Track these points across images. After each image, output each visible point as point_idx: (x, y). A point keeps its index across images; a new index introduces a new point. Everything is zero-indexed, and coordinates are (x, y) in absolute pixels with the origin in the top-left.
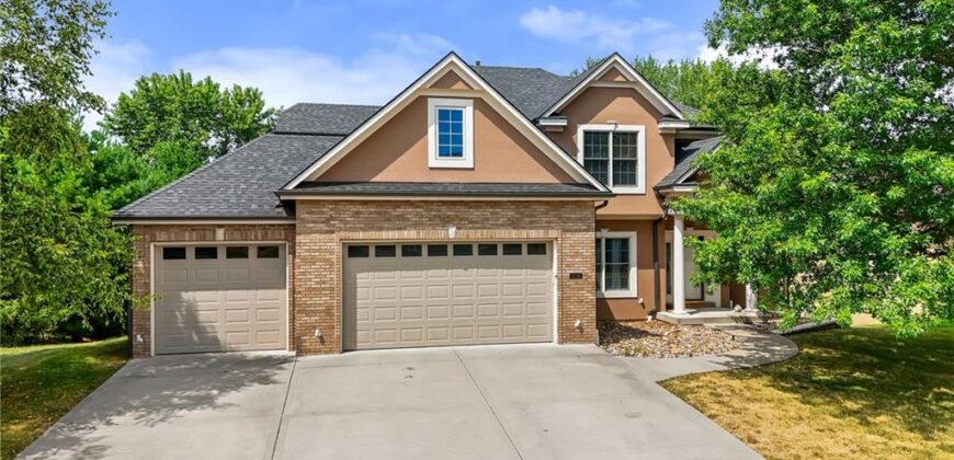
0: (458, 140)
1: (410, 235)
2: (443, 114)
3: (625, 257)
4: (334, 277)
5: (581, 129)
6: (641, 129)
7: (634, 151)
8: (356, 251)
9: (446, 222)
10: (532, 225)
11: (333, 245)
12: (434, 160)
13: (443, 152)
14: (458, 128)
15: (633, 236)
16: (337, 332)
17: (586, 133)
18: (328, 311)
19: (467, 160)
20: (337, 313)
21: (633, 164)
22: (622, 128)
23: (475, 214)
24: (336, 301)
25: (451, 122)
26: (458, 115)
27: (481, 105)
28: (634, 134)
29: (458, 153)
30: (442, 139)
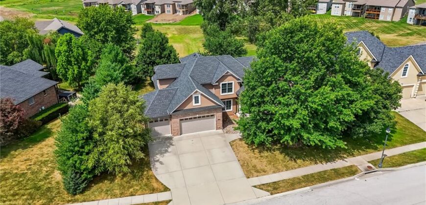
0: (198, 101)
1: (190, 117)
2: (195, 97)
3: (230, 104)
4: (178, 125)
5: (221, 83)
6: (233, 82)
7: (232, 86)
8: (181, 120)
9: (196, 114)
10: (211, 113)
11: (178, 120)
12: (194, 104)
13: (195, 103)
14: (198, 99)
15: (232, 100)
16: (179, 133)
17: (222, 84)
18: (178, 130)
19: (199, 104)
20: (179, 130)
21: (232, 88)
22: (230, 82)
23: (201, 112)
24: (179, 128)
25: (197, 98)
26: (198, 97)
27: (202, 95)
28: (232, 83)
29: (198, 103)
30: (195, 101)
